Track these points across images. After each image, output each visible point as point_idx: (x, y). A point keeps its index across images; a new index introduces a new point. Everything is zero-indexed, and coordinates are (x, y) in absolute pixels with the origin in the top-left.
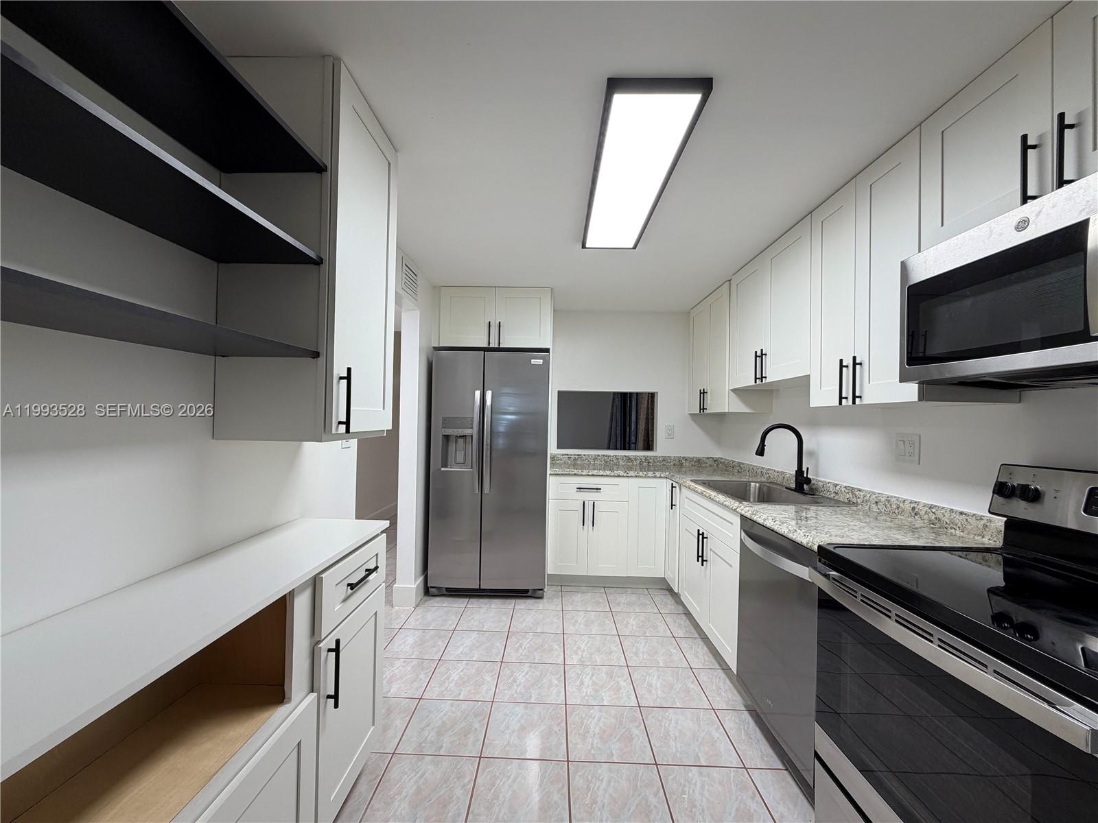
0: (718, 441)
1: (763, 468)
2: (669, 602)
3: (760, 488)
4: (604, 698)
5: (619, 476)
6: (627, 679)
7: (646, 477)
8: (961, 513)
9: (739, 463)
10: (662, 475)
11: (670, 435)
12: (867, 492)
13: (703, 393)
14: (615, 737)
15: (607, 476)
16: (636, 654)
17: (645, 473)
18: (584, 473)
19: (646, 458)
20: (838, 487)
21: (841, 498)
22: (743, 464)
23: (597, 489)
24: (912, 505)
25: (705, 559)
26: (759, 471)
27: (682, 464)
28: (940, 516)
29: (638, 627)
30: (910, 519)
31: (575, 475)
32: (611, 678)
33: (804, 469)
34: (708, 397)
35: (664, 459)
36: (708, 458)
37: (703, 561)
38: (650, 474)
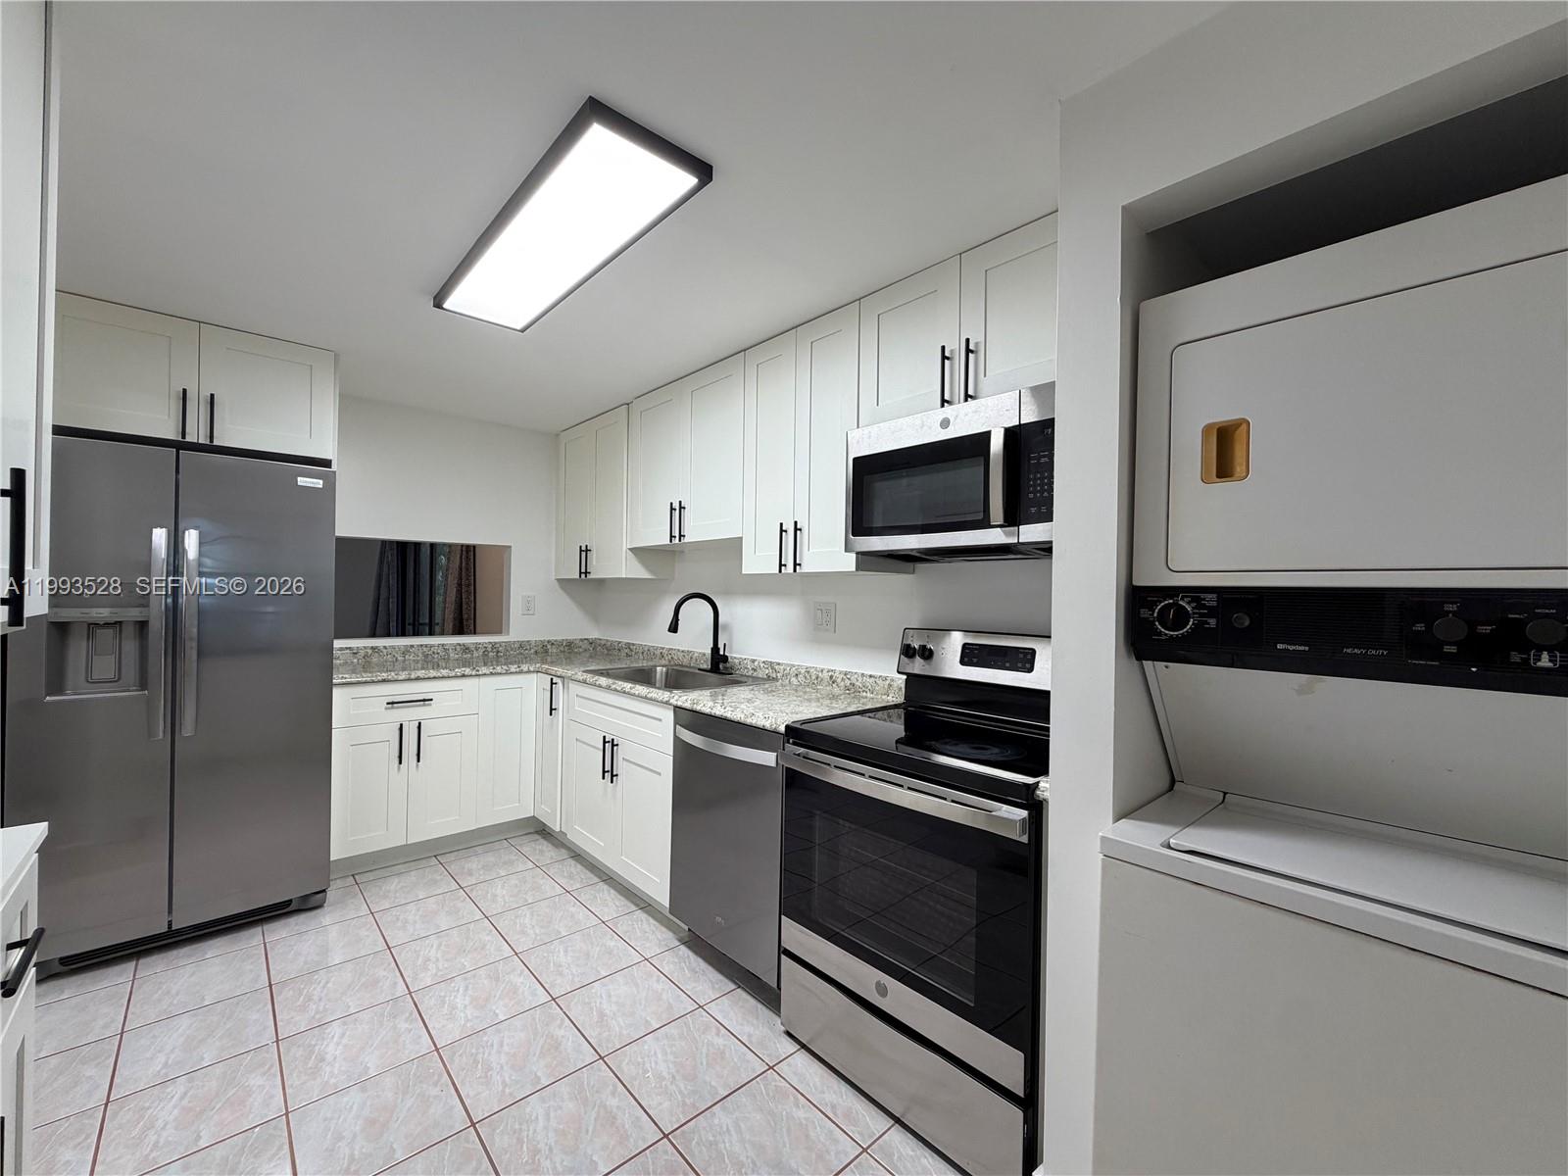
0: (595, 615)
1: (663, 648)
2: (544, 848)
3: (667, 673)
4: (497, 1011)
5: (463, 676)
6: (522, 972)
7: (508, 673)
8: (871, 676)
9: (629, 645)
10: (532, 669)
11: (528, 610)
12: (788, 665)
13: (585, 551)
14: (534, 1055)
15: (443, 677)
16: (523, 933)
17: (505, 667)
18: (400, 678)
19: (493, 645)
20: (756, 663)
21: (761, 674)
22: (633, 645)
23: (424, 700)
24: (830, 674)
25: (615, 773)
26: (658, 652)
27: (546, 652)
28: (854, 681)
29: (511, 896)
30: (828, 688)
31: (384, 681)
32: (497, 979)
33: (721, 646)
34: (593, 557)
35: (521, 645)
36: (581, 640)
37: (612, 776)
38: (513, 668)
